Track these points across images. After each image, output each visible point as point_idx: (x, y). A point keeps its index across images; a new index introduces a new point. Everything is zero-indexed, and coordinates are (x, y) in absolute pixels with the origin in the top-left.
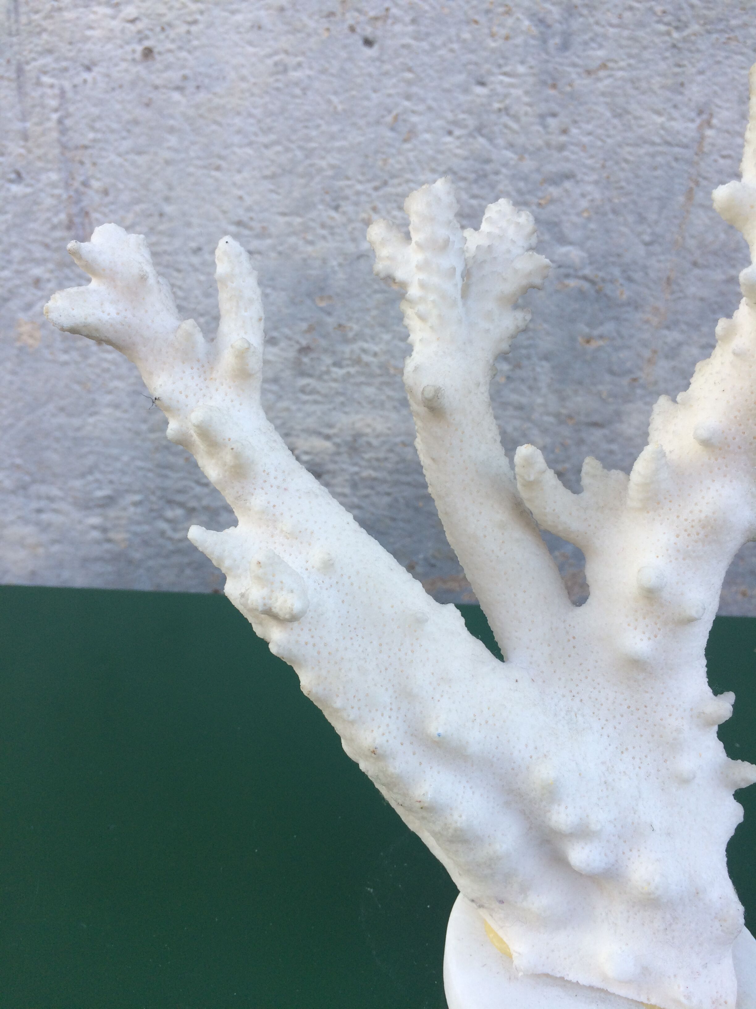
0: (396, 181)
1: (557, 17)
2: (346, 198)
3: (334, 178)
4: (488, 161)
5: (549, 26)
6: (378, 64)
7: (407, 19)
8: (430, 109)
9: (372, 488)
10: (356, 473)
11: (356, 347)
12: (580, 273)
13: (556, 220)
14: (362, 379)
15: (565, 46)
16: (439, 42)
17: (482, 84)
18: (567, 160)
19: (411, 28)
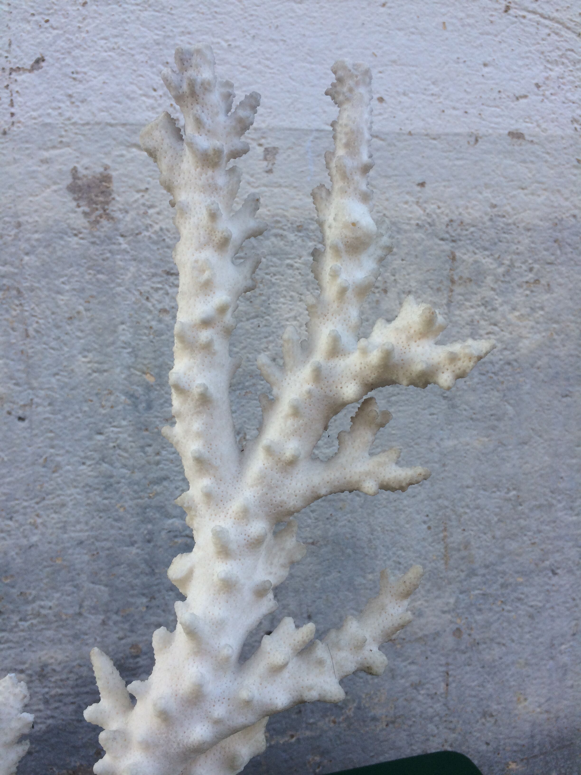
0: (50, 496)
1: (142, 392)
2: (16, 512)
3: (7, 500)
4: (111, 477)
5: (137, 398)
6: (29, 430)
7: (46, 404)
8: (68, 452)
9: (60, 701)
10: (47, 693)
11: (35, 605)
12: (184, 534)
13: (162, 504)
14: (43, 626)
15: (149, 407)
16: (68, 414)
17: (101, 434)
18: (162, 469)
19: (48, 408)
